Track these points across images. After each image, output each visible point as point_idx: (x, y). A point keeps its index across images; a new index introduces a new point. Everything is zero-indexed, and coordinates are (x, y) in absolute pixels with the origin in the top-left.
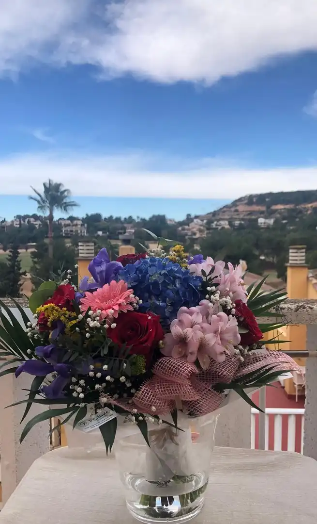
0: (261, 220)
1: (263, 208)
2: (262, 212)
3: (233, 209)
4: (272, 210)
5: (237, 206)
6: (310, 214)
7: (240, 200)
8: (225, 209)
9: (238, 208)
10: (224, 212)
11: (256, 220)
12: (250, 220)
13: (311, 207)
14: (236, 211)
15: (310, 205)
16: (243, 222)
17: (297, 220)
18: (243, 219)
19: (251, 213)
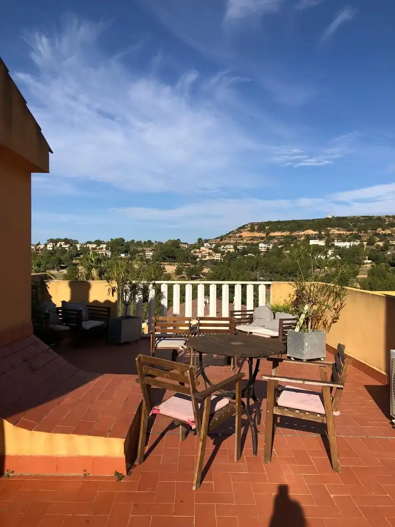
0: (261, 245)
1: (264, 235)
2: (262, 238)
3: (238, 235)
4: (271, 236)
5: (241, 232)
6: (304, 240)
7: (243, 227)
8: (231, 235)
9: (241, 234)
10: (230, 237)
11: (257, 245)
12: (252, 244)
13: (304, 234)
14: (241, 236)
15: (303, 233)
16: (245, 247)
17: (292, 245)
18: (246, 244)
19: (253, 238)
